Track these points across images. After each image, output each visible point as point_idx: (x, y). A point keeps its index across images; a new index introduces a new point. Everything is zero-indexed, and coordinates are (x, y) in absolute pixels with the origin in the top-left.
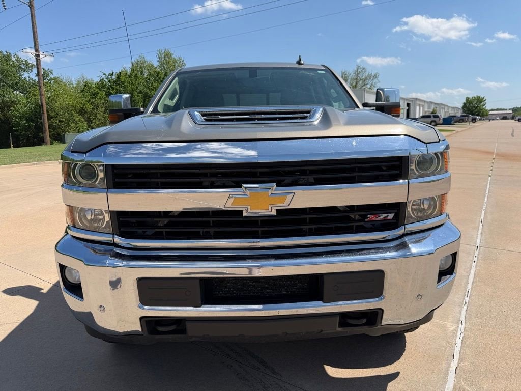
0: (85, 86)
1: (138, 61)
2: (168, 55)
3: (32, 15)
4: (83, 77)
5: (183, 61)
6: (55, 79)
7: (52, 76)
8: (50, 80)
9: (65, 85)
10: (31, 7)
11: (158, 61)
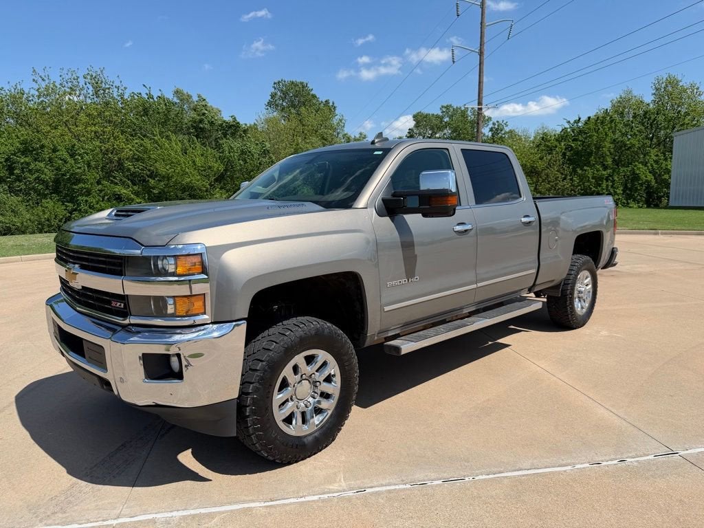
0: (543, 138)
1: (621, 98)
2: (672, 82)
3: (481, 64)
4: (543, 128)
5: (698, 89)
6: (511, 132)
7: (507, 129)
8: (504, 134)
9: (520, 139)
10: (481, 53)
11: (654, 94)
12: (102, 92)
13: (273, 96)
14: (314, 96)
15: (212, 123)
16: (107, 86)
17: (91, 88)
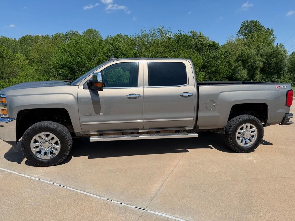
12: (163, 34)
13: (241, 28)
14: (262, 27)
15: (203, 44)
16: (165, 32)
17: (159, 33)
